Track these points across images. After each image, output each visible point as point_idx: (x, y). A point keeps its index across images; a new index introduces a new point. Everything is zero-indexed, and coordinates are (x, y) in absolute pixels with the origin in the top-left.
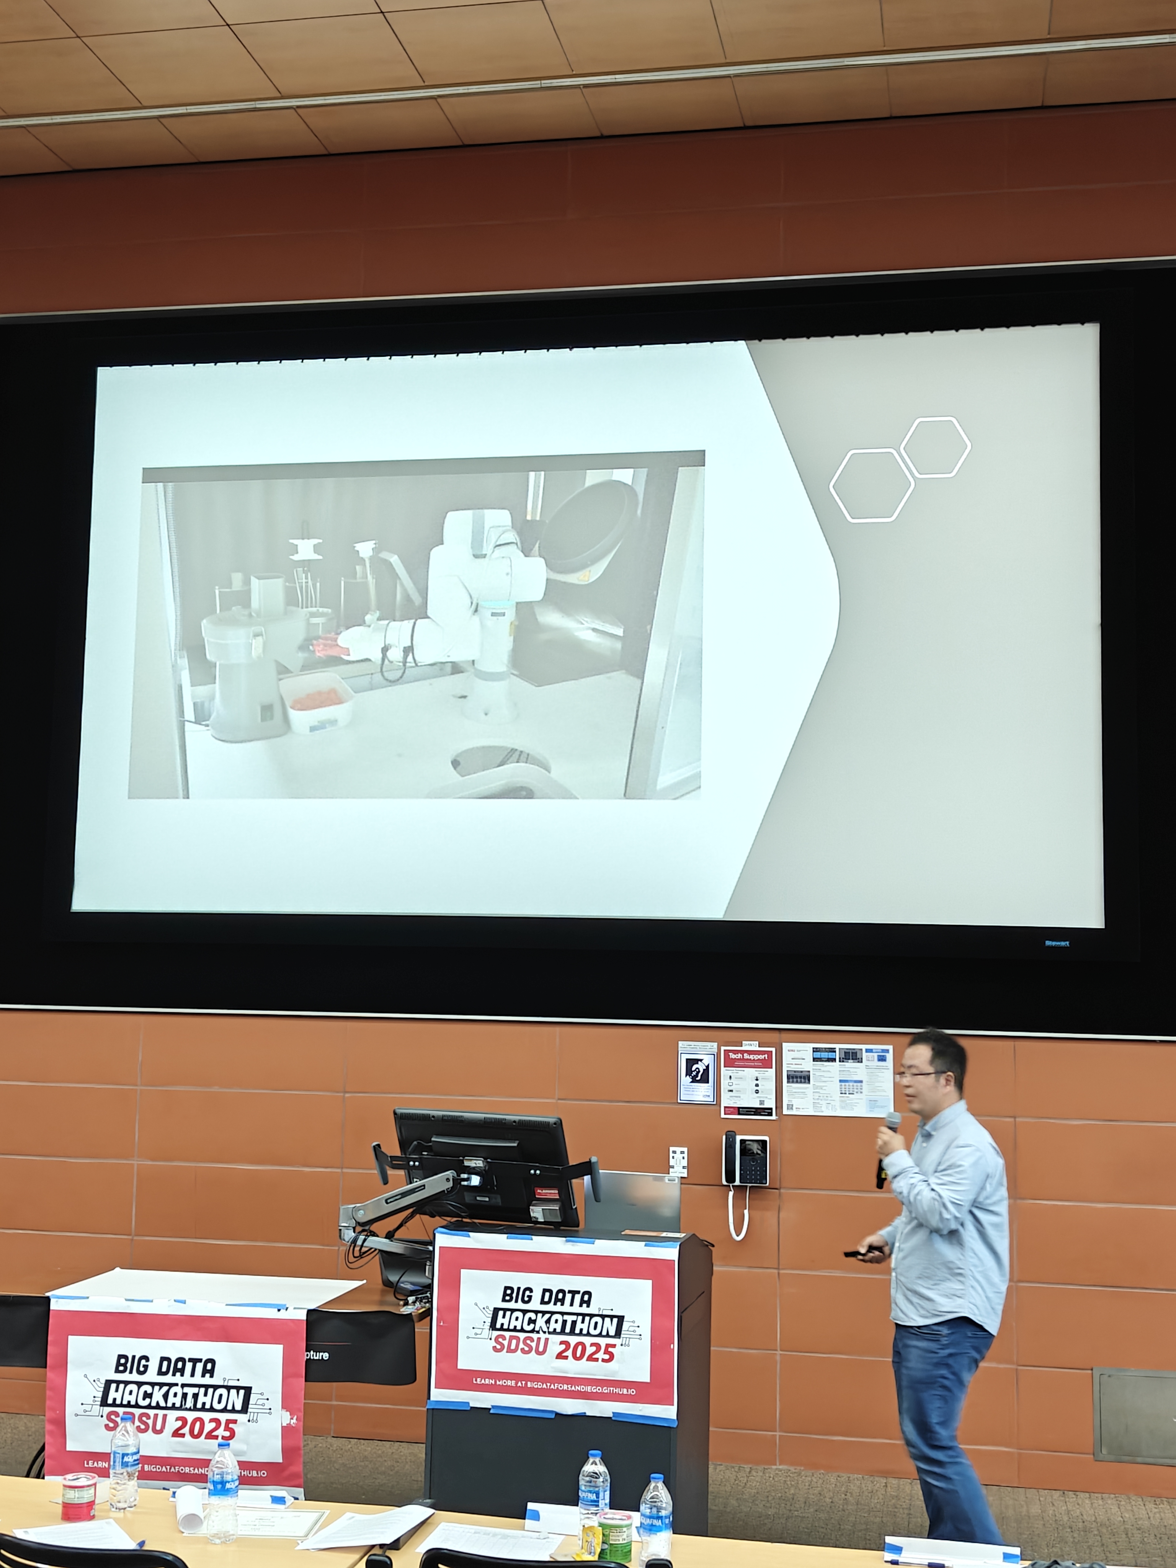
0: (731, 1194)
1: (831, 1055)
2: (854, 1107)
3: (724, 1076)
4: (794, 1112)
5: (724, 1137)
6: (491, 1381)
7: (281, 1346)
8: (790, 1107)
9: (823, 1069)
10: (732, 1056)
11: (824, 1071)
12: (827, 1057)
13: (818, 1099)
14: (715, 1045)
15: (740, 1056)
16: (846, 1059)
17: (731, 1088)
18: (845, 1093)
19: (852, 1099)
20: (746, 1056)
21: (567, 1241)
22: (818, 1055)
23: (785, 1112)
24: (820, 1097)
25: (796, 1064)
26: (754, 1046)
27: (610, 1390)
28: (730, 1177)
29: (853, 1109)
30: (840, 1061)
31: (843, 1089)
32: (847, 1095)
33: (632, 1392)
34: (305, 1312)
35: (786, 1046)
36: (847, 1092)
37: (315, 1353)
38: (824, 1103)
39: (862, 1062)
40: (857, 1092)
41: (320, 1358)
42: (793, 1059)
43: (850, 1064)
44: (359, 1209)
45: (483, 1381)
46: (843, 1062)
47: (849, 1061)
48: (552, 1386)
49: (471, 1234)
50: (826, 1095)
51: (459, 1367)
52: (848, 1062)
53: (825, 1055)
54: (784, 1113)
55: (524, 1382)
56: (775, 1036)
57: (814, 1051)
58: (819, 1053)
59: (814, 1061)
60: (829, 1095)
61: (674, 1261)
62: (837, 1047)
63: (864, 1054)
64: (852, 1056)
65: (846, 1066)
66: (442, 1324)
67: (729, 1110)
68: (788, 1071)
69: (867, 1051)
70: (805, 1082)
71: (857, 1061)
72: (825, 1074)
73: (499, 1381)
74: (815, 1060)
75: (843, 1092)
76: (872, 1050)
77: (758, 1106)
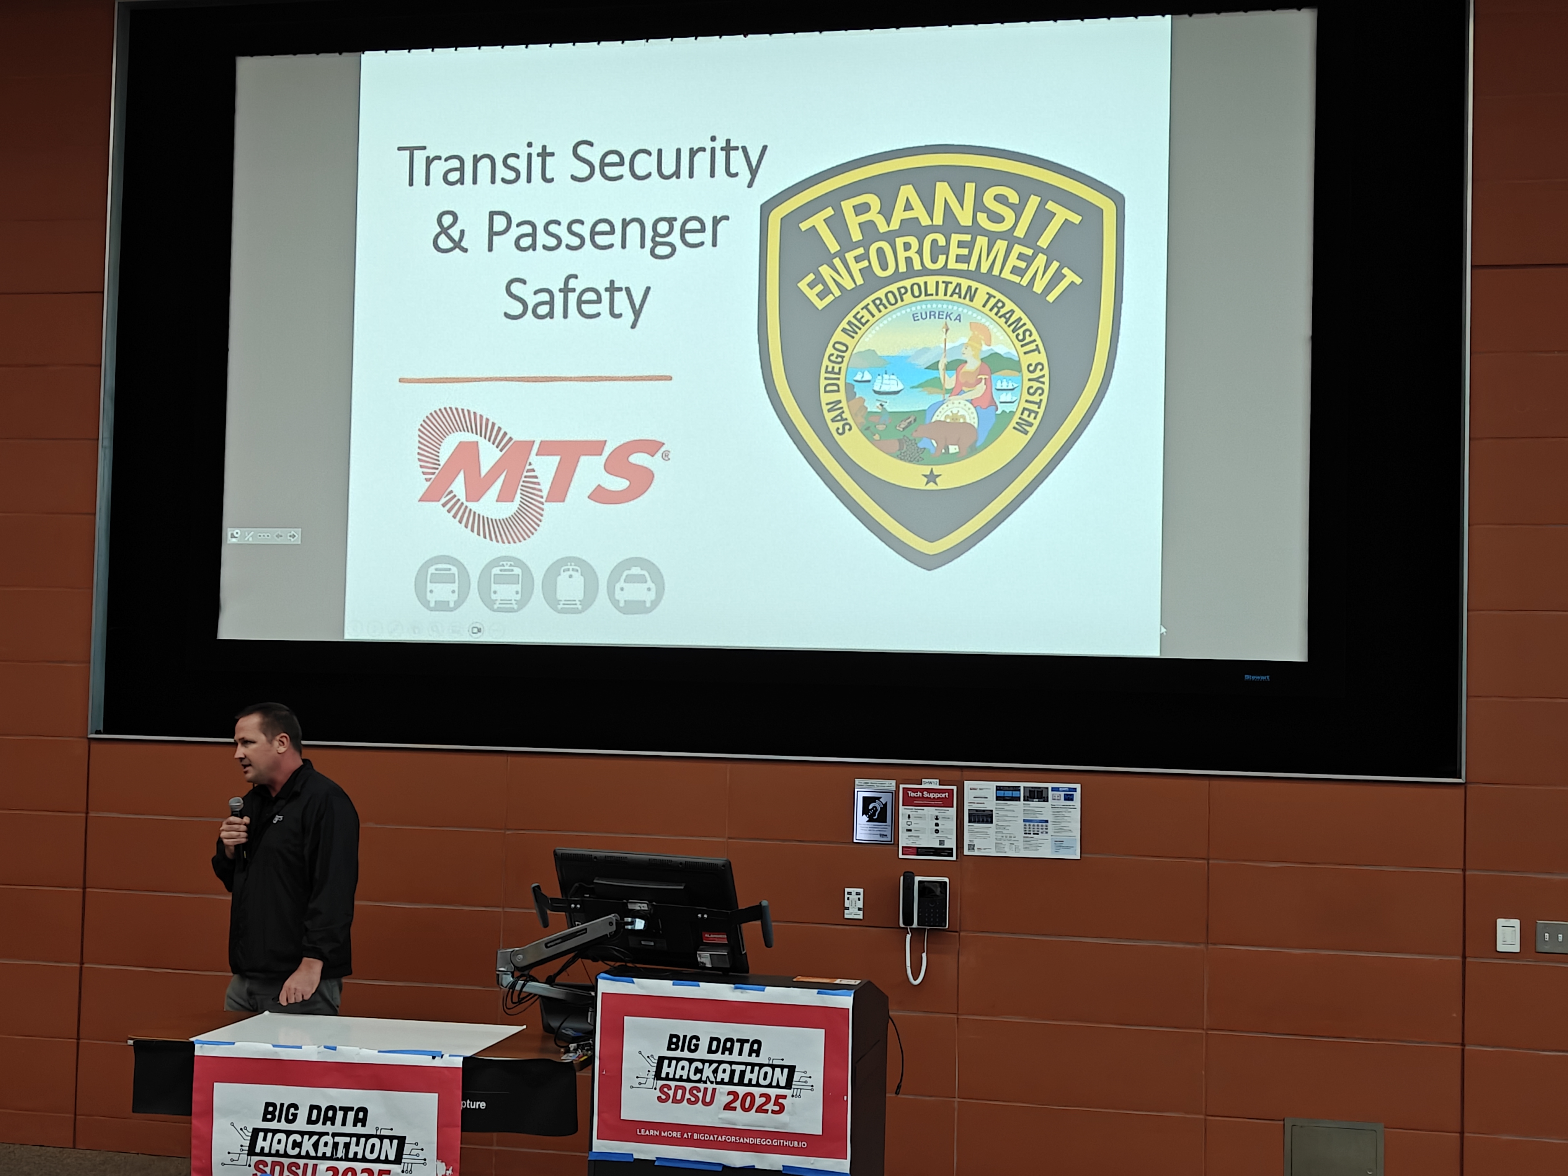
0: (909, 937)
1: (1015, 794)
2: (1039, 848)
3: (902, 815)
4: (976, 853)
5: (902, 878)
6: (655, 1132)
7: (435, 1096)
8: (971, 847)
9: (1007, 808)
10: (911, 794)
11: (1007, 810)
12: (1011, 795)
13: (1000, 839)
14: (893, 783)
15: (919, 794)
16: (1031, 798)
17: (909, 828)
18: (1030, 834)
19: (1037, 840)
20: (926, 794)
21: (736, 988)
22: (1001, 793)
23: (966, 852)
24: (1003, 837)
25: (978, 803)
26: (934, 784)
27: (780, 1143)
28: (908, 920)
29: (1037, 850)
30: (1024, 800)
31: (1027, 829)
32: (1032, 835)
33: (804, 1144)
34: (462, 1059)
35: (968, 784)
36: (1032, 832)
37: (471, 1103)
38: (1007, 843)
39: (1047, 801)
40: (1042, 833)
41: (477, 1107)
42: (975, 797)
43: (1035, 804)
44: (517, 953)
45: (647, 1132)
46: (1028, 801)
47: (1035, 800)
48: (720, 1138)
49: (635, 980)
50: (1008, 835)
51: (622, 1118)
52: (1033, 801)
53: (1008, 794)
54: (965, 854)
55: (690, 1134)
56: (957, 774)
57: (997, 790)
58: (1003, 792)
59: (997, 800)
60: (1011, 835)
61: (848, 1009)
62: (1022, 785)
63: (1050, 793)
64: (1038, 795)
65: (1031, 806)
66: (604, 1073)
67: (906, 850)
68: (969, 810)
69: (1053, 789)
70: (987, 822)
71: (1042, 800)
72: (1009, 814)
73: (664, 1133)
74: (998, 798)
75: (1028, 832)
76: (1059, 788)
77: (937, 845)
